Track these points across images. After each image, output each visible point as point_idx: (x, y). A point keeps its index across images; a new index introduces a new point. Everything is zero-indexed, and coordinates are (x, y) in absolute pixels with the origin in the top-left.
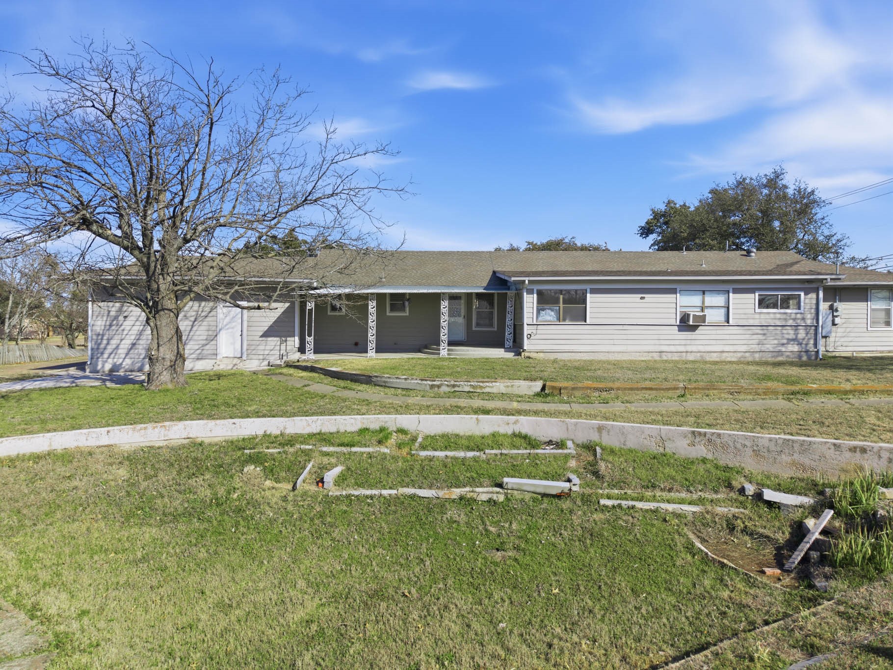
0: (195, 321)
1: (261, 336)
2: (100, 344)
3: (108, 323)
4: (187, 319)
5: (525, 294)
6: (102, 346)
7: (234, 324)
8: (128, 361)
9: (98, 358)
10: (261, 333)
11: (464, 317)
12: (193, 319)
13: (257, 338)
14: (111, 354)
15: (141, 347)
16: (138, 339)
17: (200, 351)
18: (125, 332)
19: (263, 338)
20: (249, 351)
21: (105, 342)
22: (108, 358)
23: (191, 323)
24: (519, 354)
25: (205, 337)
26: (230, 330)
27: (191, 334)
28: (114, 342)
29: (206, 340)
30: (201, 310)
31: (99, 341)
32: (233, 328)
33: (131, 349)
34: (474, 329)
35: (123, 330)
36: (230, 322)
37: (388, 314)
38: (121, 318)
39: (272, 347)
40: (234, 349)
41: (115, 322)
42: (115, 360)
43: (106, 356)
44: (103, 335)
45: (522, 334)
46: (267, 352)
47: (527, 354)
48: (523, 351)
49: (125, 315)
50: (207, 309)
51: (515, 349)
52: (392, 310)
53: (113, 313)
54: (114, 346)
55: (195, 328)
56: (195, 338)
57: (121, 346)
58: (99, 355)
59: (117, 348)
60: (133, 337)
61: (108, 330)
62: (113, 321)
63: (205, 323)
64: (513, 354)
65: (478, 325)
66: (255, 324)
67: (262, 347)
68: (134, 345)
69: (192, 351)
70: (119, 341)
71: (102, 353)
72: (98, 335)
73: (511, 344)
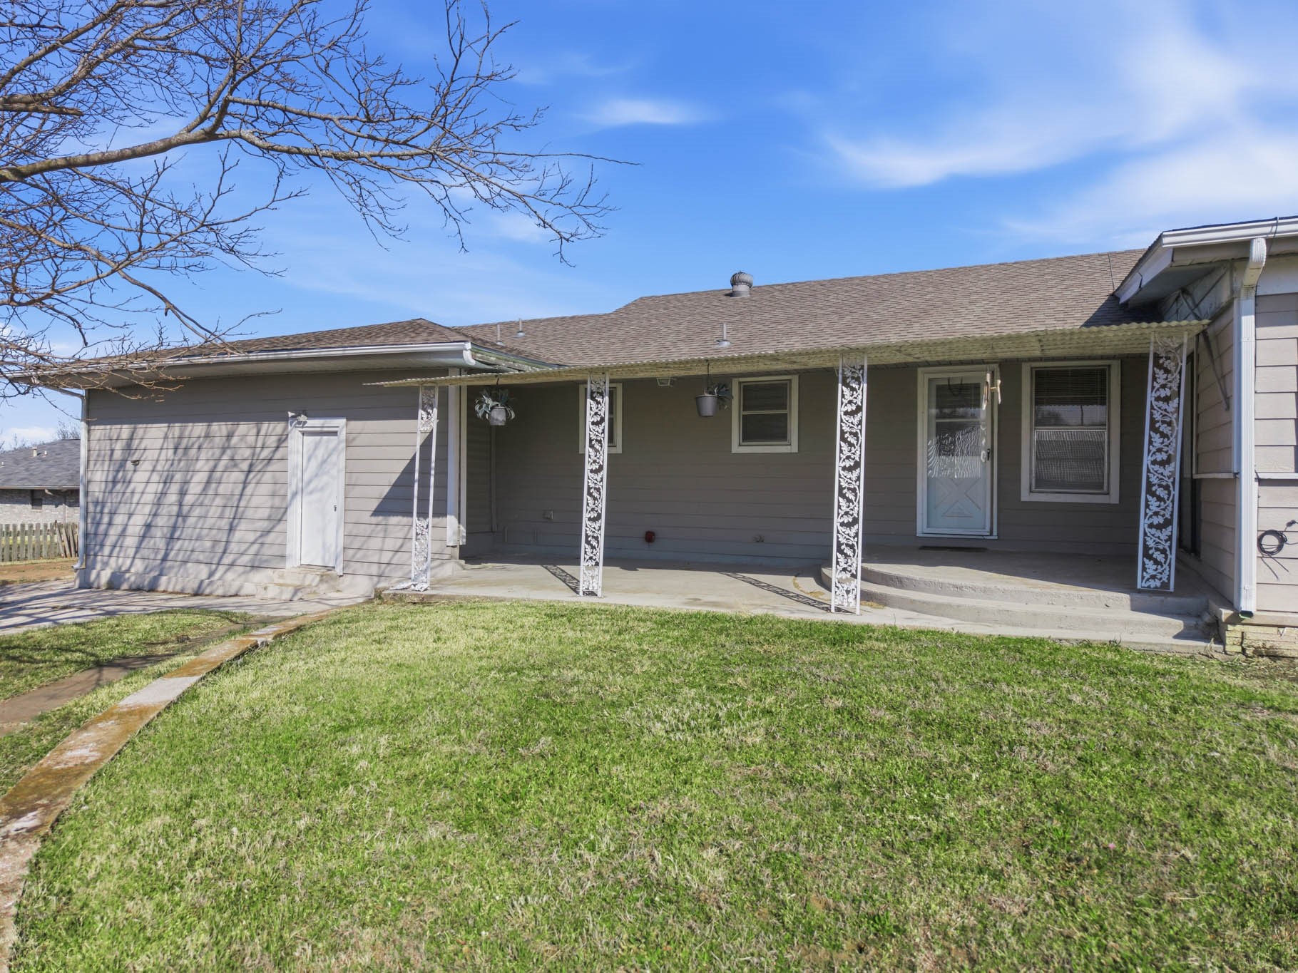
0: (249, 471)
1: (377, 513)
2: (99, 524)
3: (110, 478)
4: (236, 465)
5: (1248, 322)
6: (102, 528)
7: (325, 479)
8: (139, 566)
9: (96, 555)
10: (374, 505)
11: (990, 454)
12: (245, 466)
13: (366, 517)
14: (114, 546)
15: (159, 534)
16: (155, 515)
17: (256, 547)
18: (135, 499)
19: (380, 519)
20: (351, 552)
21: (106, 519)
22: (110, 556)
23: (242, 477)
24: (1214, 632)
25: (265, 513)
26: (315, 496)
27: (243, 504)
28: (119, 519)
29: (269, 519)
30: (259, 444)
31: (98, 516)
32: (322, 489)
33: (144, 537)
34: (1025, 496)
35: (133, 493)
36: (316, 475)
37: (736, 449)
38: (129, 465)
39: (399, 542)
40: (324, 544)
41: (120, 474)
42: (121, 560)
43: (107, 550)
44: (103, 504)
45: (1233, 528)
46: (385, 559)
47: (1257, 636)
48: (1235, 620)
49: (135, 458)
50: (272, 441)
51: (1188, 601)
52: (747, 436)
53: (118, 455)
54: (120, 529)
55: (249, 490)
56: (249, 513)
57: (130, 530)
58: (98, 548)
59: (123, 534)
60: (147, 509)
61: (111, 492)
62: (118, 471)
63: (268, 477)
64: (1178, 625)
65: (1041, 482)
66: (364, 479)
67: (375, 543)
68: (148, 526)
69: (244, 547)
70: (127, 516)
71: (102, 545)
72: (96, 503)
73: (1169, 572)
